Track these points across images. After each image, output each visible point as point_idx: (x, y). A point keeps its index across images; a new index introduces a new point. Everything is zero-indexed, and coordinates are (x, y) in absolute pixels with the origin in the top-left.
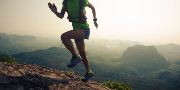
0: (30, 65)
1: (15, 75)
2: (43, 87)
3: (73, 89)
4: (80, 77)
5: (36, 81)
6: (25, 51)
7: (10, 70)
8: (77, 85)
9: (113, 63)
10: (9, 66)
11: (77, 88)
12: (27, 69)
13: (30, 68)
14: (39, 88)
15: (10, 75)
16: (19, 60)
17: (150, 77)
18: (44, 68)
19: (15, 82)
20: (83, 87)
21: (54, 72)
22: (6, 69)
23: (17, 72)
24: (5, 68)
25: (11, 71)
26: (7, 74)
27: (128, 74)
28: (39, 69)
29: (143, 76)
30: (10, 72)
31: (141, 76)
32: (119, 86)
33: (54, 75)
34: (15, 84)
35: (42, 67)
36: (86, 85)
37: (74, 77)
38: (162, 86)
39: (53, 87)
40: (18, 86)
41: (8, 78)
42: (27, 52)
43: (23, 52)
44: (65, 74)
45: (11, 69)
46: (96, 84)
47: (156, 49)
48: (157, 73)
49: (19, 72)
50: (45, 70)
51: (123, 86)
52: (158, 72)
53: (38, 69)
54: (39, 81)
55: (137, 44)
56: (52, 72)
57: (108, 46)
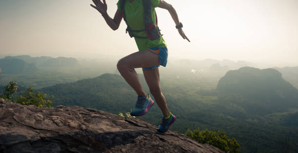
0: (69, 108)
1: (46, 126)
2: (90, 145)
3: (139, 146)
4: (149, 124)
5: (80, 136)
6: (61, 82)
7: (38, 118)
8: (145, 139)
9: (202, 98)
10: (36, 112)
11: (145, 145)
12: (64, 116)
13: (69, 114)
14: (84, 147)
15: (39, 126)
16: (53, 96)
17: (270, 121)
18: (91, 111)
19: (47, 139)
20: (155, 143)
21: (108, 118)
22: (32, 118)
23: (49, 122)
24: (30, 115)
25: (40, 120)
26: (34, 126)
27: (229, 117)
28: (84, 114)
29: (256, 121)
30: (38, 121)
31: (253, 120)
32: (214, 136)
33: (108, 123)
34: (47, 141)
35: (88, 110)
36: (160, 138)
37: (139, 124)
38: (291, 138)
39: (107, 145)
40: (53, 145)
41: (37, 132)
42: (64, 83)
43: (58, 83)
44: (126, 121)
45: (40, 117)
46: (177, 136)
47: (280, 74)
48: (283, 116)
49: (52, 121)
50: (93, 115)
51: (222, 136)
52: (285, 113)
53: (82, 114)
54: (84, 136)
55: (244, 66)
56: (105, 119)
57: (193, 71)
